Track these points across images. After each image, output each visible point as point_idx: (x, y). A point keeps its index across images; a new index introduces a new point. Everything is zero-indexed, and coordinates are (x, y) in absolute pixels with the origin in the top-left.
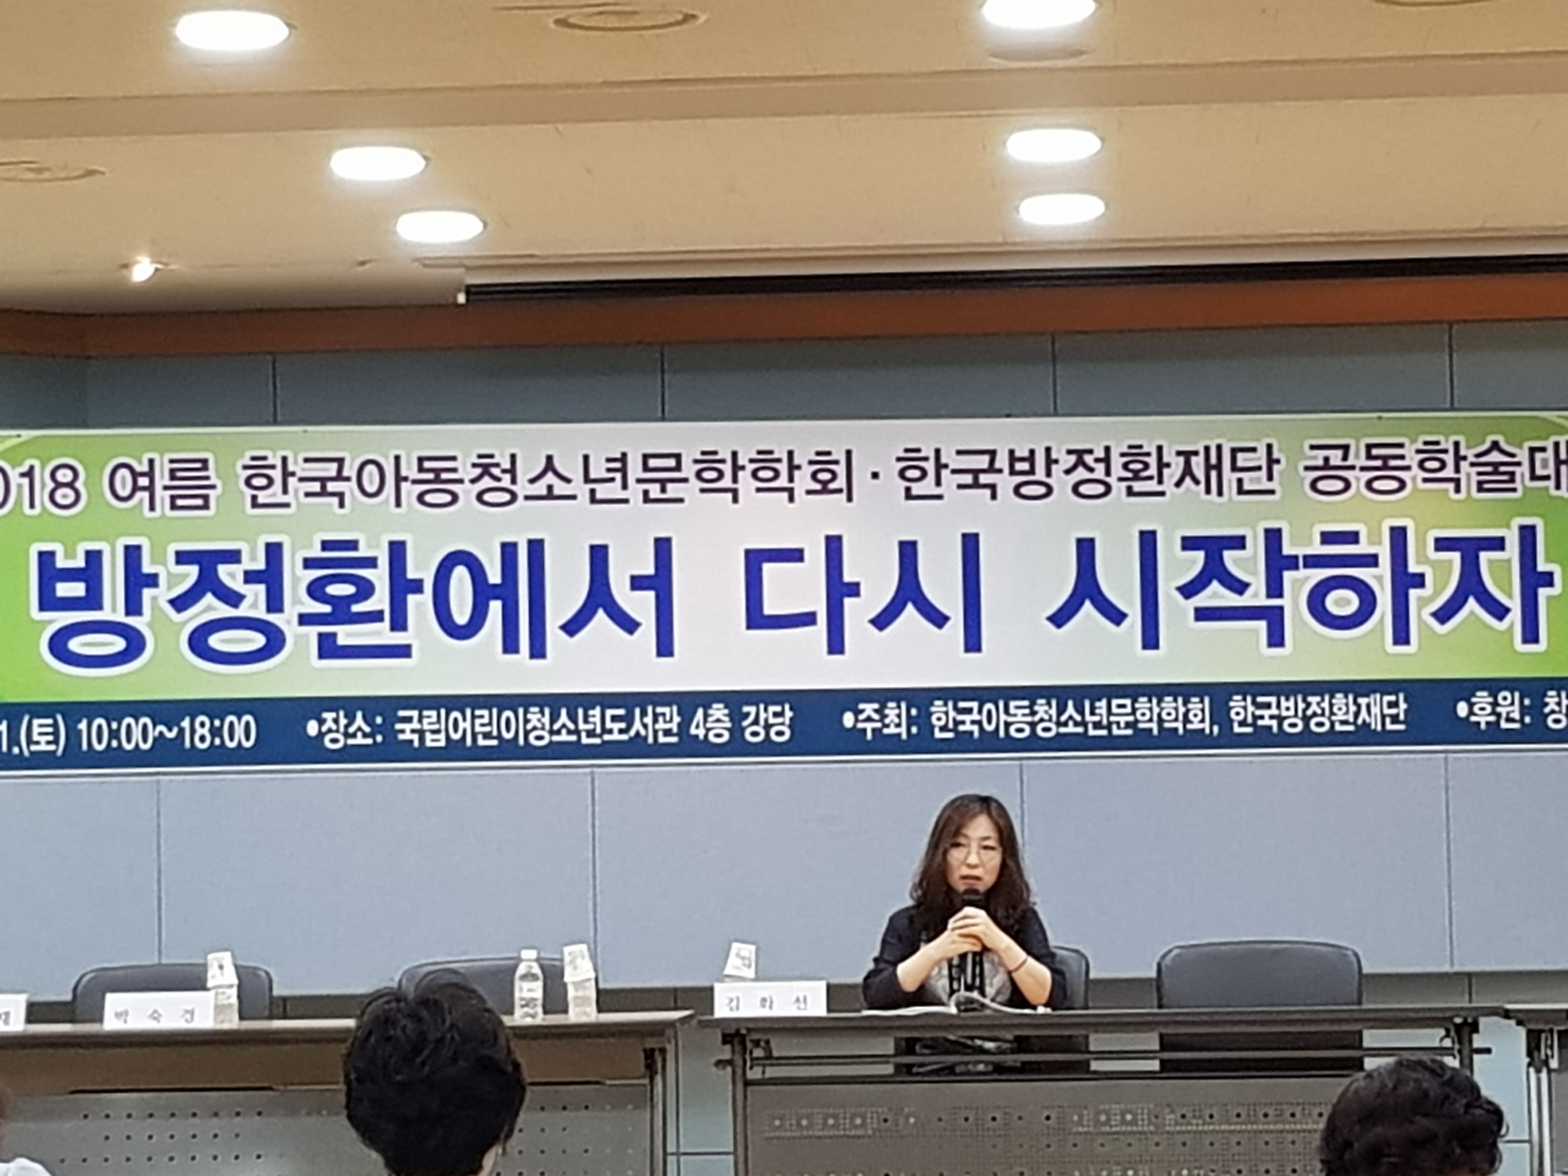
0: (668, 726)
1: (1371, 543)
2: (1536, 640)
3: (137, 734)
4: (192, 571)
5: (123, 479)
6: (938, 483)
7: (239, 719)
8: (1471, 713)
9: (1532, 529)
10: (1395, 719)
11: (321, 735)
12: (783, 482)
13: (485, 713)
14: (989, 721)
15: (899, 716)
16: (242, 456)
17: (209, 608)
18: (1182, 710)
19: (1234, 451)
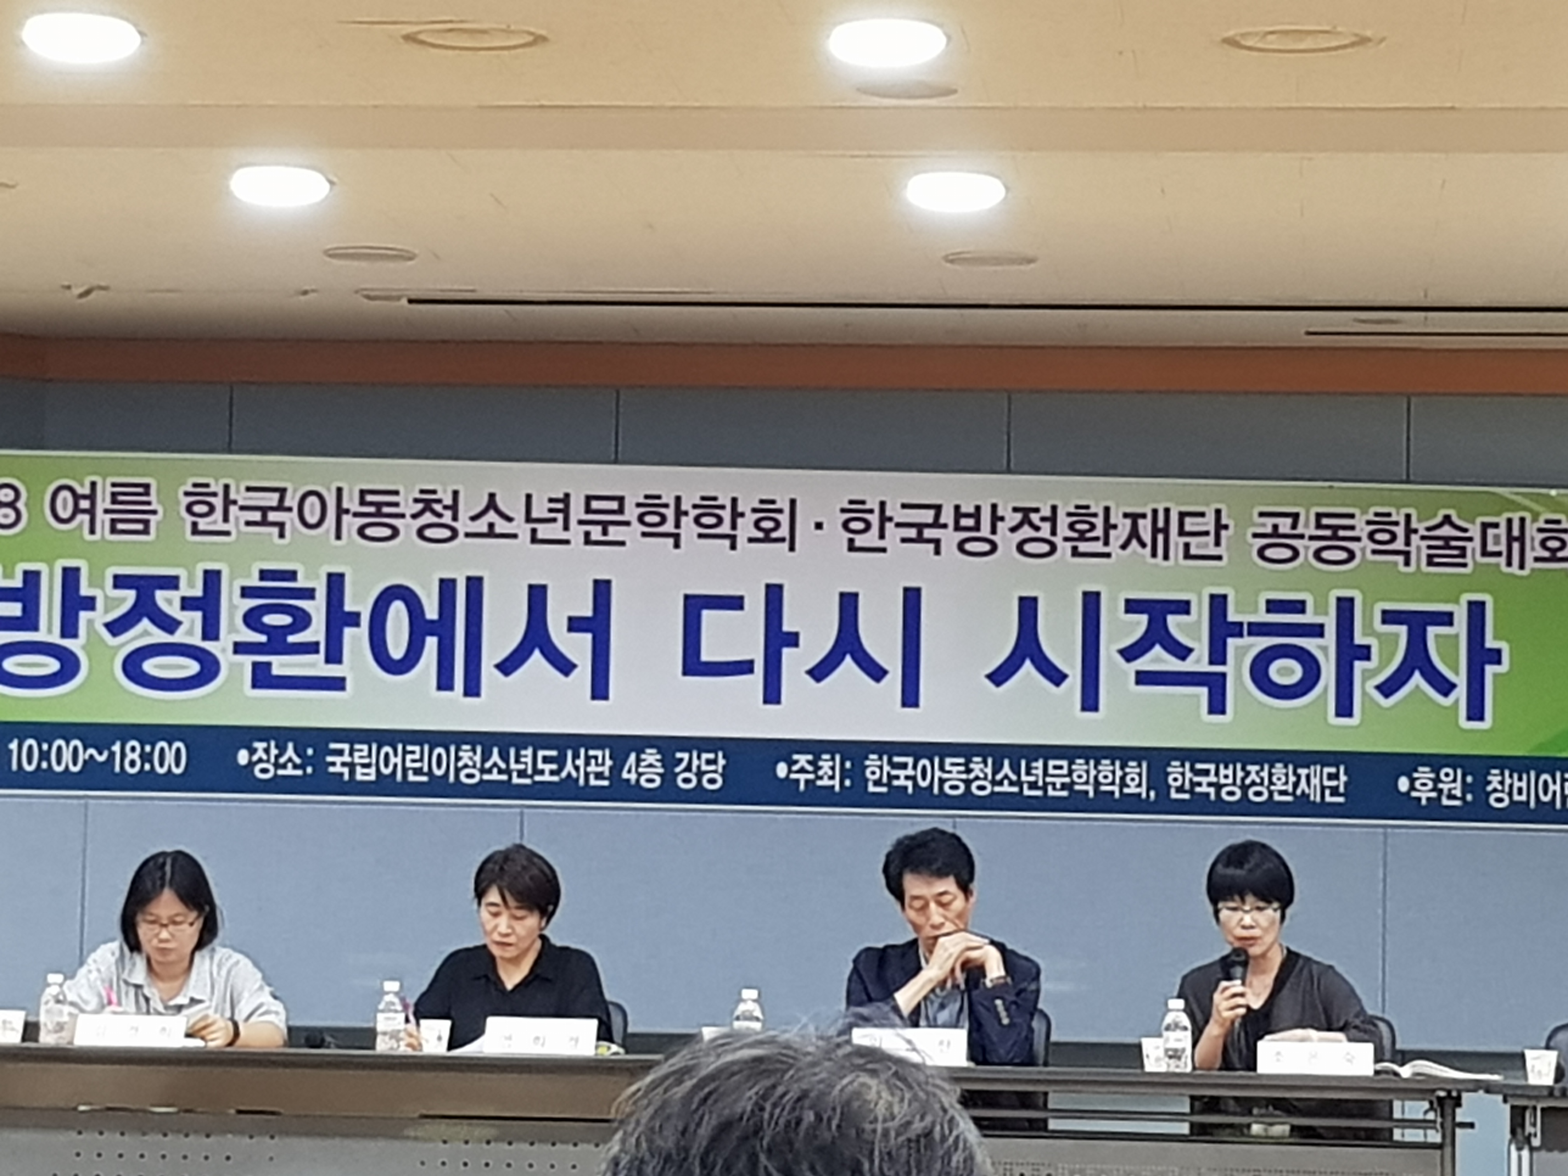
0: (600, 769)
1: (1316, 613)
2: (1481, 718)
3: (67, 756)
4: (130, 596)
5: (65, 500)
6: (882, 536)
7: (170, 745)
8: (1412, 788)
9: (1482, 604)
10: (1335, 791)
11: (251, 765)
12: (725, 529)
13: (417, 748)
14: (924, 778)
15: (833, 768)
16: (184, 483)
17: (146, 633)
18: (1119, 773)
19: (1182, 515)
